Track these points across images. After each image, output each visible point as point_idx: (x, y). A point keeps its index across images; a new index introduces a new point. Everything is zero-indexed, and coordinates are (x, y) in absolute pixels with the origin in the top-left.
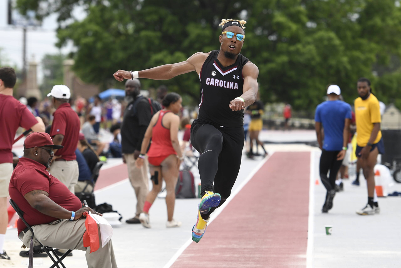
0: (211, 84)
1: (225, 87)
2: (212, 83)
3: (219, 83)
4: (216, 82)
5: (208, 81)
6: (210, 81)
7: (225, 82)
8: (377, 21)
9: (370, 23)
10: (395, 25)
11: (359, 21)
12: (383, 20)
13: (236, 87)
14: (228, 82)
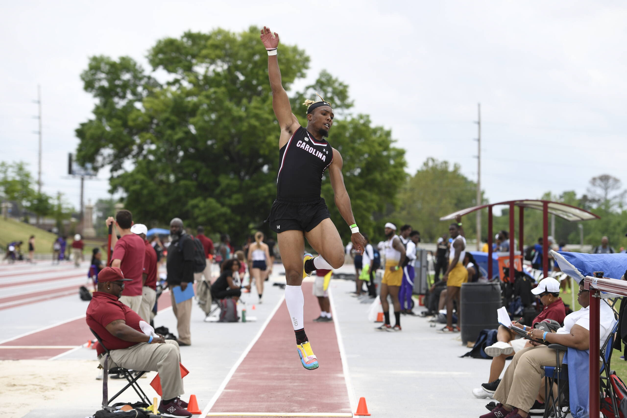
0: (301, 147)
1: (313, 154)
2: (303, 146)
3: (309, 149)
4: (306, 147)
5: (300, 143)
6: (301, 144)
7: (315, 150)
8: (377, 176)
9: (370, 177)
10: (390, 179)
11: (361, 175)
12: (381, 175)
13: (324, 158)
14: (318, 152)
